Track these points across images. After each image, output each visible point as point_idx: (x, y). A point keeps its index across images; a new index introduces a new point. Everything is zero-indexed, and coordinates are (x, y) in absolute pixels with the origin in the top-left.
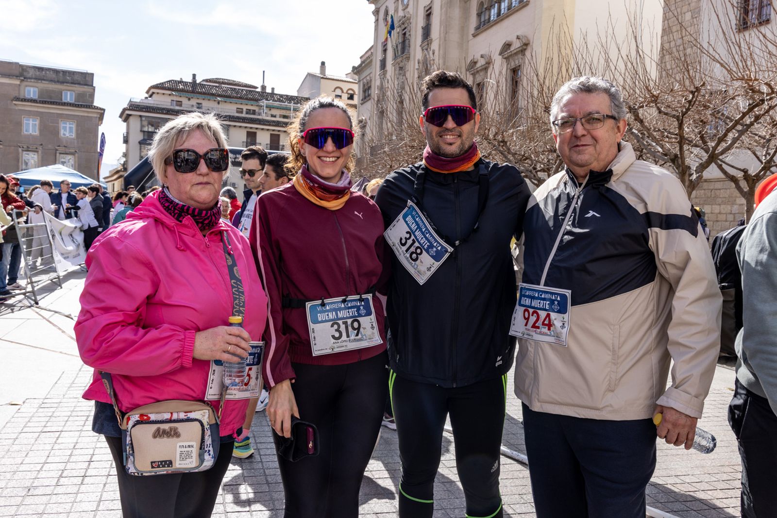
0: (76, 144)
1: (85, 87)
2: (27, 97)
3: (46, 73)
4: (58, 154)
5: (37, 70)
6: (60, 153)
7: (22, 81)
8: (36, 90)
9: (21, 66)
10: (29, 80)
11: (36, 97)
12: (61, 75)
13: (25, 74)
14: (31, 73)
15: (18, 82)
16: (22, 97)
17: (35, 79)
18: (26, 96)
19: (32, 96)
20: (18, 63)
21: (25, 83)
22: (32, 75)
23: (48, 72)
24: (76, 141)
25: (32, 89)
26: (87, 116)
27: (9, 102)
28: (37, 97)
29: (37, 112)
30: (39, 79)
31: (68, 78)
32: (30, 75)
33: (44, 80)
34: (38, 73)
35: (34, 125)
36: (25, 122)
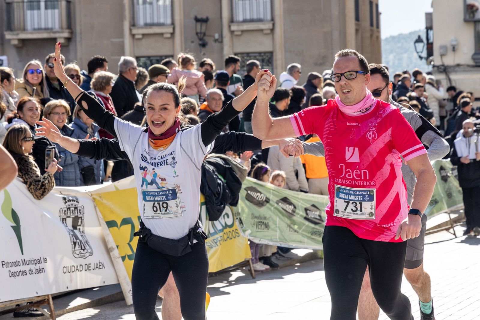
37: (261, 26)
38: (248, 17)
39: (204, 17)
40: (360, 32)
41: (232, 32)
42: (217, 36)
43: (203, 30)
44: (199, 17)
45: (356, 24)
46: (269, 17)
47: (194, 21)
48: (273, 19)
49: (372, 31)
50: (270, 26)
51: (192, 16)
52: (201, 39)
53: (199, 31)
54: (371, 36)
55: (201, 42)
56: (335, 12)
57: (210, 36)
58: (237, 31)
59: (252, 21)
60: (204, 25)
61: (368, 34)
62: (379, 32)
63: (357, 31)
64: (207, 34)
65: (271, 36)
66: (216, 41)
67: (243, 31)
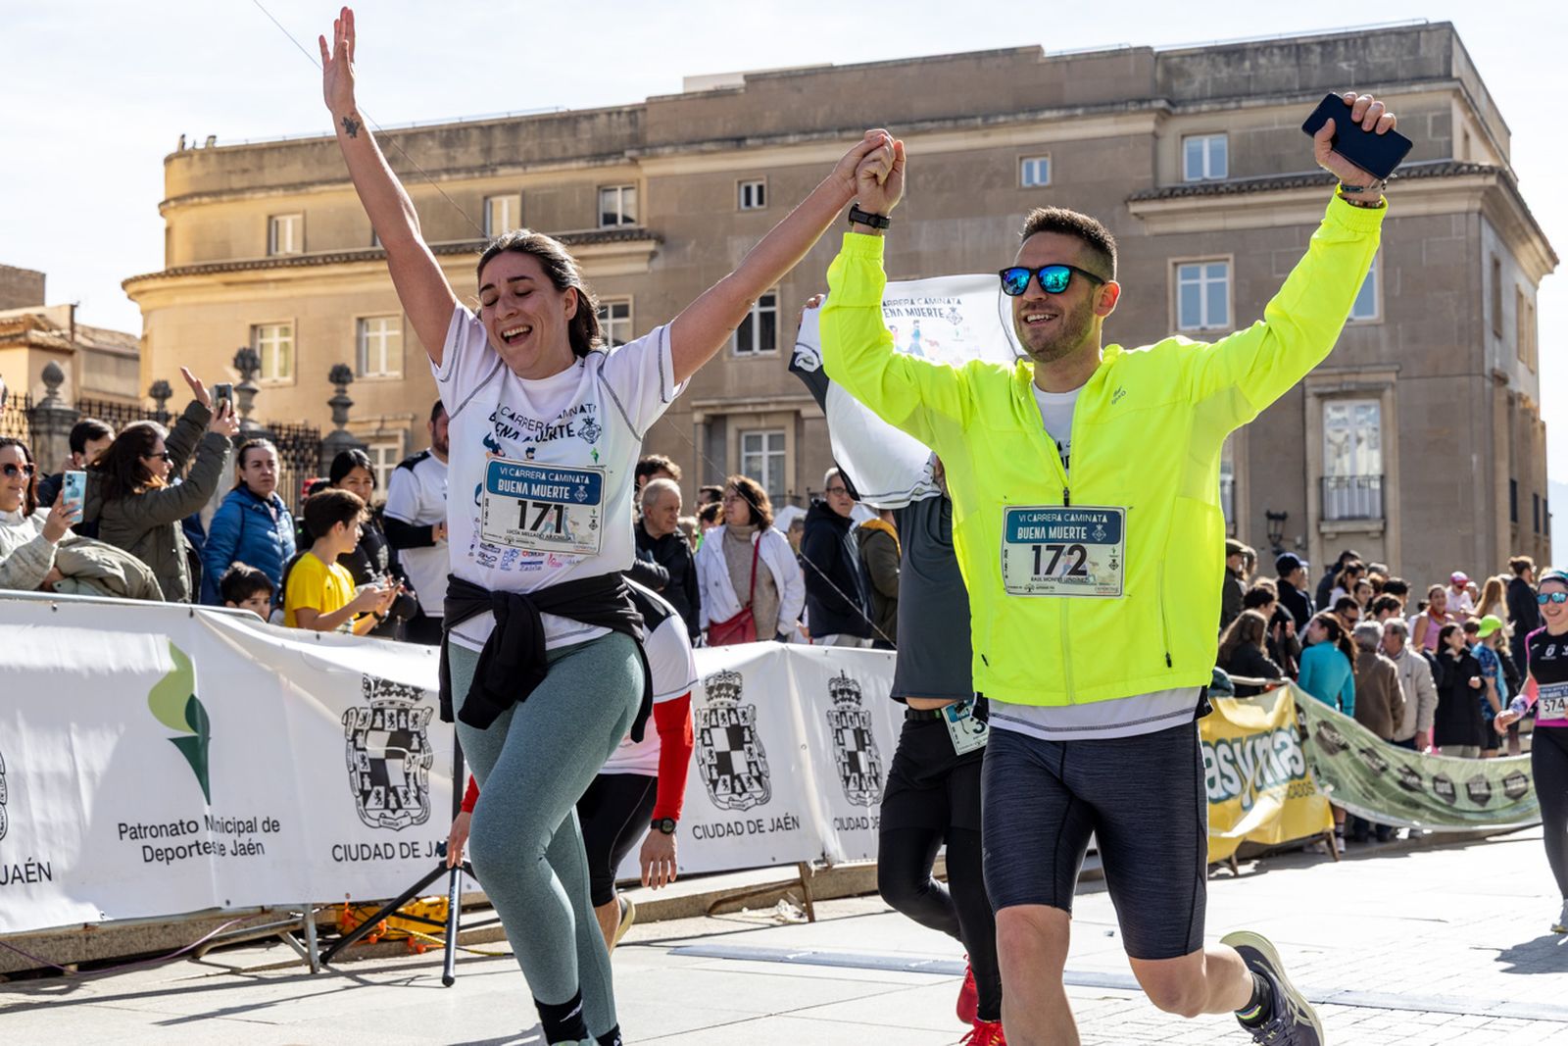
0: (1385, 348)
1: (1416, 88)
2: (1188, 178)
3: (1255, 67)
4: (1311, 403)
5: (1220, 60)
6: (1322, 397)
7: (1165, 115)
8: (1222, 141)
9: (1162, 58)
10: (1191, 109)
11: (1223, 176)
12: (1315, 58)
13: (1178, 86)
14: (1201, 76)
15: (1145, 124)
16: (1167, 181)
17: (1216, 97)
18: (1186, 178)
19: (1207, 174)
20: (1148, 49)
21: (1177, 126)
22: (1203, 85)
23: (1262, 61)
24: (1383, 334)
25: (1206, 144)
26: (1429, 216)
27: (1118, 210)
28: (1226, 175)
29: (1225, 231)
30: (1229, 97)
31: (1344, 65)
32: (1192, 89)
33: (1249, 95)
34: (1225, 73)
35: (1215, 291)
36: (1181, 282)
37: (1367, 526)
38: (1346, 513)
39: (1281, 512)
40: (1518, 541)
41: (1322, 535)
42: (1299, 540)
43: (1279, 532)
44: (1273, 512)
45: (1513, 527)
46: (1378, 513)
47: (1265, 518)
48: (1384, 517)
49: (1537, 538)
50: (1379, 526)
51: (1264, 511)
52: (1275, 545)
53: (1272, 531)
54: (1537, 546)
55: (1275, 549)
56: (1480, 507)
57: (1289, 540)
58: (1330, 533)
59: (1352, 518)
60: (1280, 524)
61: (1531, 544)
62: (1548, 541)
63: (1514, 536)
64: (1284, 536)
65: (1381, 540)
66: (1298, 547)
67: (1338, 534)
